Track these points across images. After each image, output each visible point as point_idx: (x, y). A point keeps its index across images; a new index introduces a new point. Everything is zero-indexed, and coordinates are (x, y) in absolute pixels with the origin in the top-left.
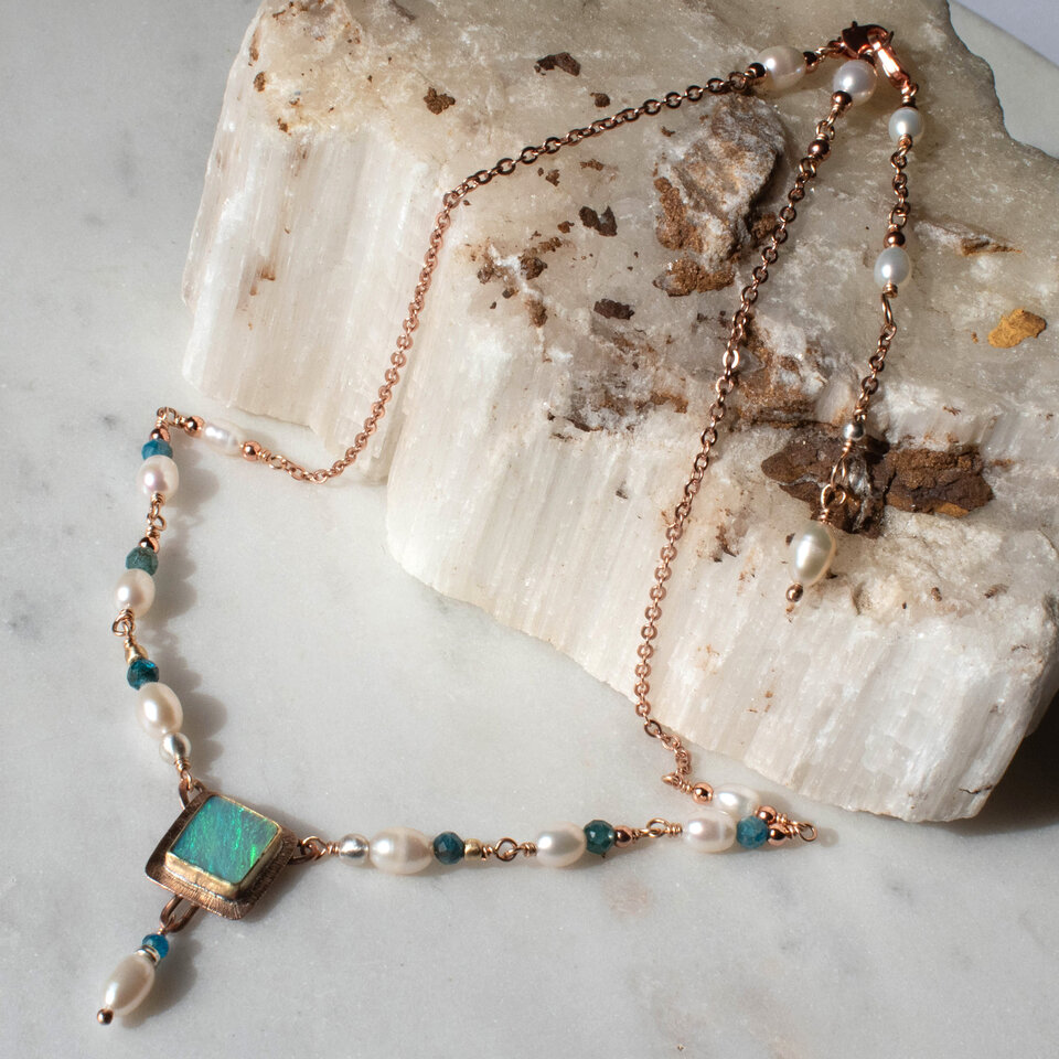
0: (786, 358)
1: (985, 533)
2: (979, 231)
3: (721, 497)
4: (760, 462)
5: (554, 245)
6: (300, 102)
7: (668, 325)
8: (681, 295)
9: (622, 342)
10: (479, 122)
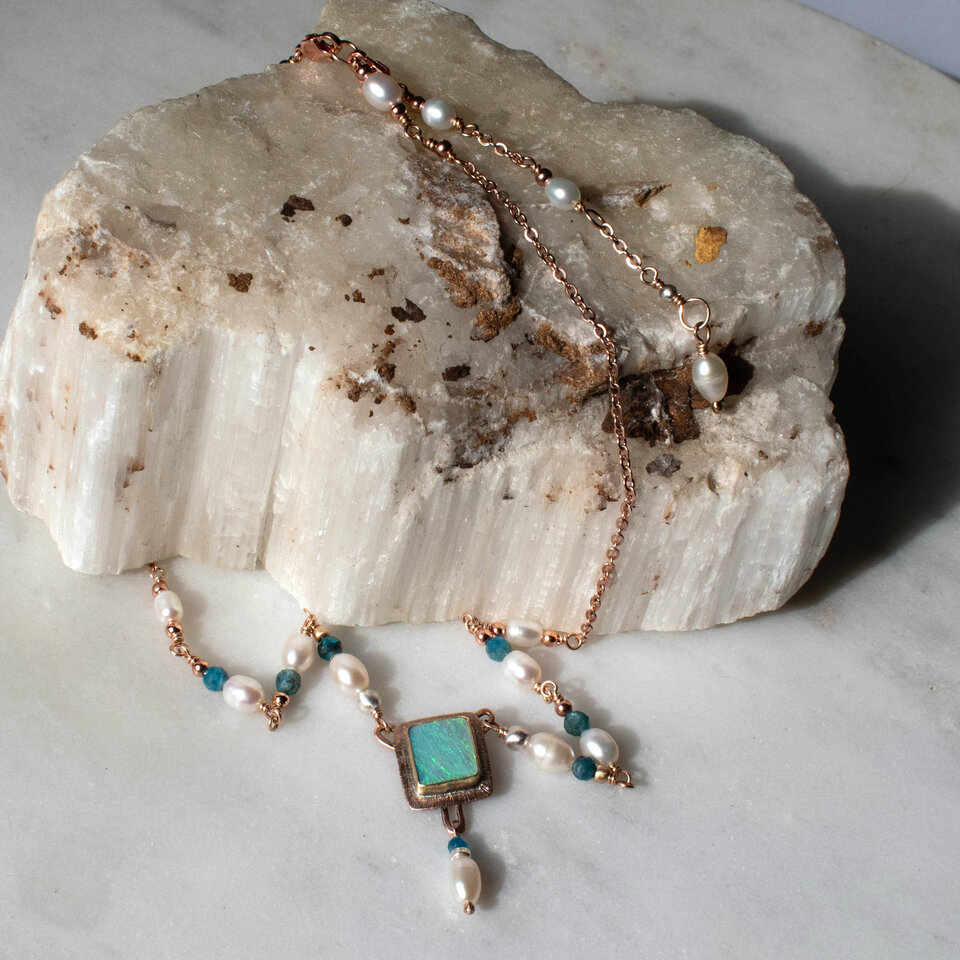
0: (592, 346)
1: (764, 395)
2: (640, 185)
3: (589, 464)
4: (600, 427)
5: (391, 348)
6: (137, 333)
7: (497, 365)
8: (493, 337)
9: (475, 393)
10: (280, 282)
